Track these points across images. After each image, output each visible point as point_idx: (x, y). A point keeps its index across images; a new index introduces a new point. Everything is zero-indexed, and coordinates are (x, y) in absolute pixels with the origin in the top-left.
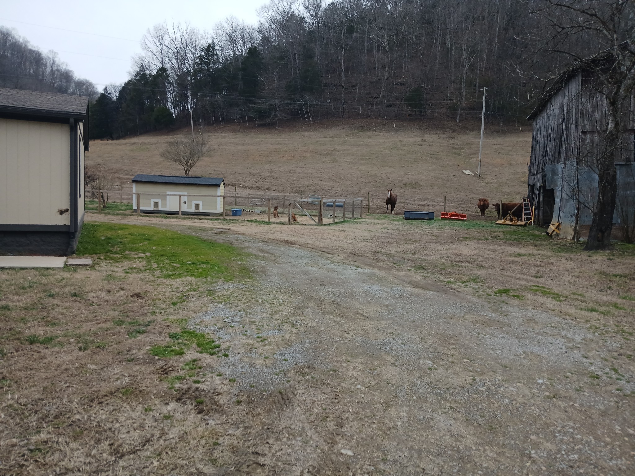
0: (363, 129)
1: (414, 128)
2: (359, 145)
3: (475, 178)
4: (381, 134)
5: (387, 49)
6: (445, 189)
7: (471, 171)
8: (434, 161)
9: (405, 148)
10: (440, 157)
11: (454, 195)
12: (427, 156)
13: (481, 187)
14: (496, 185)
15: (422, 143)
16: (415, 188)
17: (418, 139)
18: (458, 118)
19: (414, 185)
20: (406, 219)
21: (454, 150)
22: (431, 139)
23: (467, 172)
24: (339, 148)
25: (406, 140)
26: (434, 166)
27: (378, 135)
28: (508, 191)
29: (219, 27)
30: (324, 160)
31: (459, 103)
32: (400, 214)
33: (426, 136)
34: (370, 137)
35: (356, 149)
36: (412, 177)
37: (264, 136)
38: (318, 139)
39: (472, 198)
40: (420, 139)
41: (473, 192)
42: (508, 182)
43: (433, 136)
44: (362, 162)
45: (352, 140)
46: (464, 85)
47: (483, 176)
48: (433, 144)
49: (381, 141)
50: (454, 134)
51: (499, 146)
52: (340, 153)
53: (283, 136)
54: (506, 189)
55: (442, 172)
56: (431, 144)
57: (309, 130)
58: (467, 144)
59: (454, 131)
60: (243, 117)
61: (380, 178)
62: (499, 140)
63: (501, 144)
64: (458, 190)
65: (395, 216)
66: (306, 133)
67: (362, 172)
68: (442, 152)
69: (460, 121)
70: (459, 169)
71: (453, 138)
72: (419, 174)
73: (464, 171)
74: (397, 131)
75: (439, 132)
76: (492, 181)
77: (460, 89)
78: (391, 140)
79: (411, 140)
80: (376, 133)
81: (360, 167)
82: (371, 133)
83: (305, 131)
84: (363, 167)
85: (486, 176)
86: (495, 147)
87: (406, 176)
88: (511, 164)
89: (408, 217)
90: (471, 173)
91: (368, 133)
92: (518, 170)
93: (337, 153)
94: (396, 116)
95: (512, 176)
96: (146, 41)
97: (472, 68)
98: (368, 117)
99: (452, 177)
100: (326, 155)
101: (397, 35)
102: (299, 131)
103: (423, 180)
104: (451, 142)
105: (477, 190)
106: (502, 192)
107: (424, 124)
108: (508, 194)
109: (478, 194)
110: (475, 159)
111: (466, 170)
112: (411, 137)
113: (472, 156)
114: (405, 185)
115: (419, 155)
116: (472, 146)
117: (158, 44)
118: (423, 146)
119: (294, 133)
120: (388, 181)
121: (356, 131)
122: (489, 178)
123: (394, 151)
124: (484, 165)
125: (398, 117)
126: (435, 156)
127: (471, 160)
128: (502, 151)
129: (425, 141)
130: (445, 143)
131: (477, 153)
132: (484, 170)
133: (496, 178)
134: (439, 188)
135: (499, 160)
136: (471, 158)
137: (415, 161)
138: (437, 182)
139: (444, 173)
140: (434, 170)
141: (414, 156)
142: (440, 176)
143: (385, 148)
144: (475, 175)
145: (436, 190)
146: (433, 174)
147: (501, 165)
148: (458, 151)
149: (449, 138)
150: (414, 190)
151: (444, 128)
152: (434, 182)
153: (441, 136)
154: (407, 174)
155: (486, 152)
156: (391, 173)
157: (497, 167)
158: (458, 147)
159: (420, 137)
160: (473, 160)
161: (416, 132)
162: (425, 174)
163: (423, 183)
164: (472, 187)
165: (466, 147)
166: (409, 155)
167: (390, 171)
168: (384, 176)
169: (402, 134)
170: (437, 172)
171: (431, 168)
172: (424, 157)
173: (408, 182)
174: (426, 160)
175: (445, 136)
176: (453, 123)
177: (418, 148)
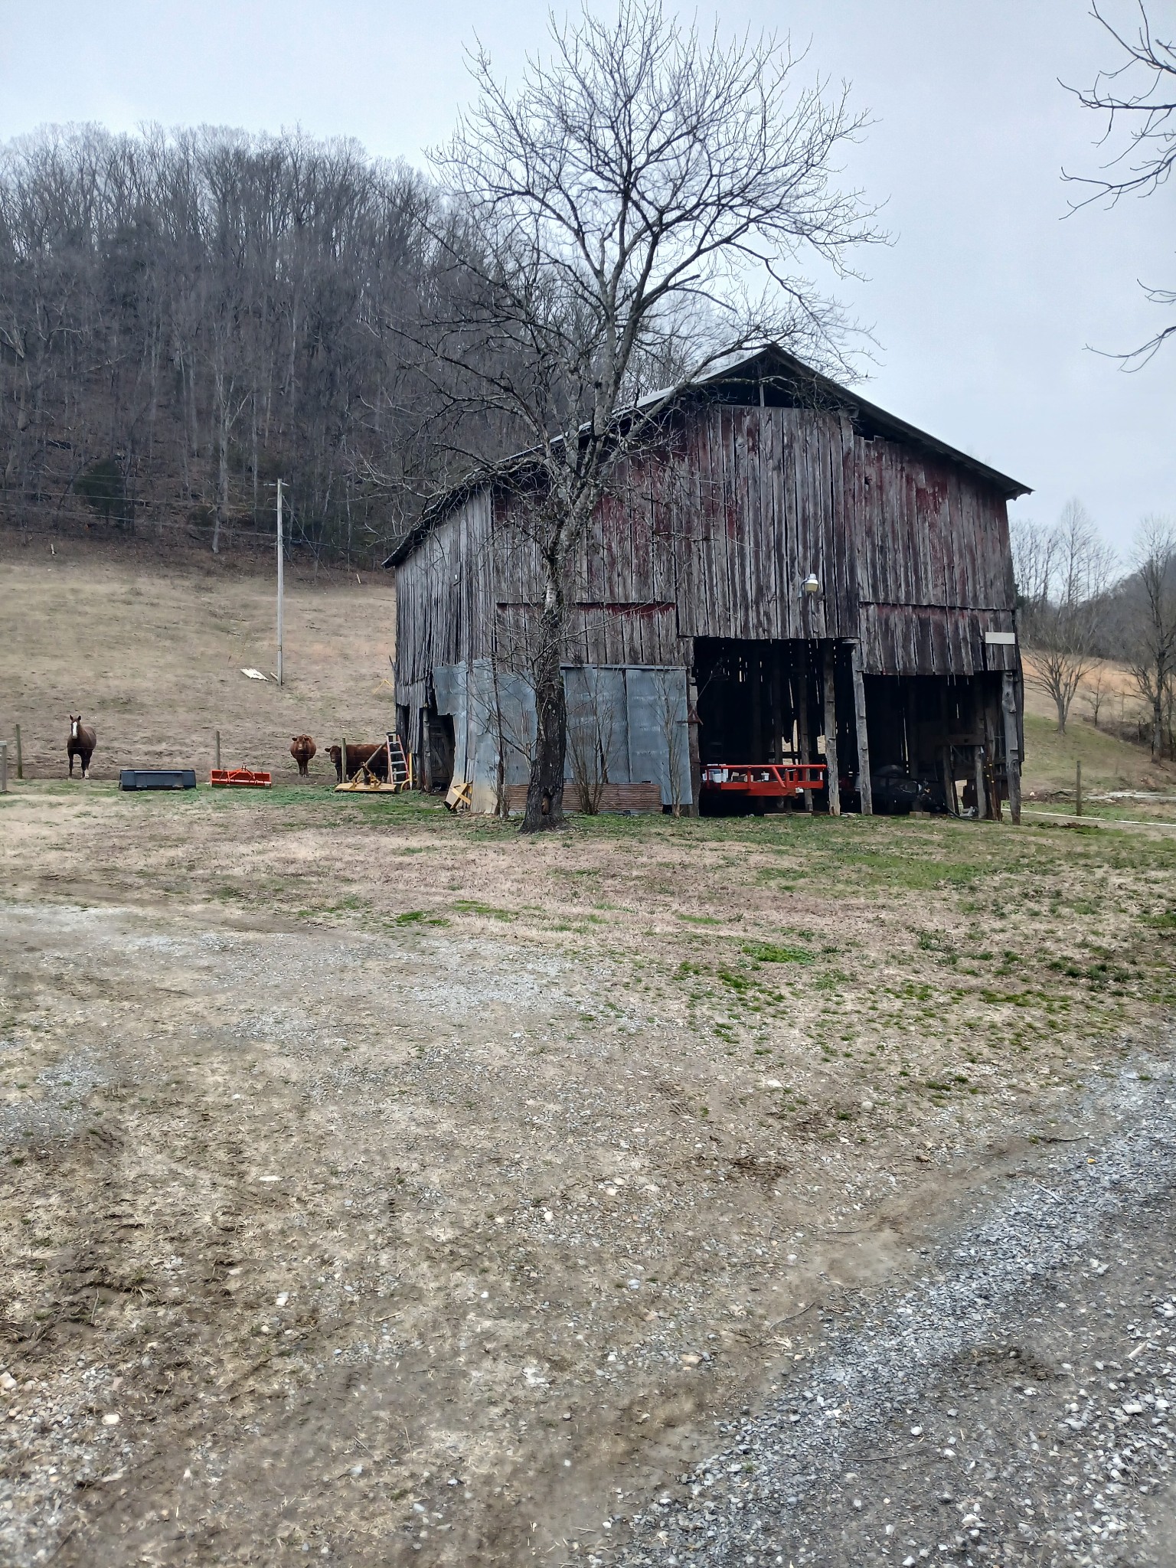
1: (106, 560)
3: (271, 689)
4: (16, 568)
5: (21, 352)
6: (206, 715)
7: (261, 670)
8: (168, 643)
9: (87, 609)
10: (181, 634)
11: (231, 728)
12: (148, 630)
13: (288, 708)
14: (319, 704)
15: (131, 598)
16: (126, 711)
17: (119, 588)
18: (215, 542)
19: (126, 704)
20: (126, 788)
21: (214, 620)
22: (154, 591)
23: (251, 673)
25: (88, 588)
26: (170, 658)
27: (9, 571)
28: (349, 718)
31: (215, 508)
32: (105, 777)
33: (141, 580)
36: (117, 682)
39: (273, 734)
40: (125, 588)
41: (272, 721)
42: (345, 697)
43: (157, 581)
47: (289, 684)
48: (162, 602)
49: (18, 586)
50: (210, 581)
51: (315, 614)
54: (344, 714)
55: (192, 672)
56: (155, 601)
58: (245, 606)
59: (209, 573)
61: (31, 686)
62: (316, 602)
63: (320, 610)
64: (238, 716)
65: (96, 783)
68: (186, 622)
69: (221, 550)
70: (231, 664)
71: (209, 590)
72: (133, 676)
73: (245, 671)
74: (61, 563)
75: (171, 574)
76: (311, 695)
77: (216, 473)
78: (46, 586)
79: (103, 589)
80: (2, 566)
85: (295, 684)
86: (308, 616)
87: (102, 680)
88: (346, 657)
89: (131, 783)
90: (261, 677)
92: (364, 671)
94: (55, 526)
95: (352, 683)
97: (241, 426)
99: (219, 685)
103: (147, 690)
104: (206, 598)
105: (280, 715)
106: (336, 721)
107: (133, 552)
108: (349, 724)
109: (283, 725)
110: (266, 643)
111: (249, 667)
112: (100, 582)
114: (103, 704)
115: (128, 627)
116: (255, 612)
118: (137, 607)
120: (53, 693)
122: (302, 688)
123: (59, 616)
124: (288, 658)
125: (60, 528)
126: (168, 633)
127: (258, 644)
128: (324, 627)
129: (139, 594)
130: (190, 600)
131: (268, 628)
132: (290, 668)
133: (319, 689)
134: (190, 710)
135: (318, 648)
136: (257, 639)
137: (118, 642)
138: (183, 696)
139: (198, 674)
140: (171, 666)
141: (115, 630)
142: (189, 682)
143: (33, 608)
144: (271, 679)
145: (183, 715)
146: (170, 677)
147: (326, 659)
148: (223, 622)
149: (199, 588)
150: (127, 716)
151: (183, 564)
152: (175, 697)
153: (177, 582)
154: (103, 675)
155: (289, 628)
156: (58, 672)
157: (316, 663)
158: (222, 612)
159: (124, 582)
160: (263, 645)
161: (110, 570)
162: (150, 675)
163: (148, 700)
164: (268, 709)
165: (242, 613)
166: (101, 628)
167: (54, 668)
168: (39, 681)
169: (77, 572)
170: (180, 671)
171: (162, 662)
172: (141, 634)
173: (108, 697)
174: (147, 641)
175: (187, 583)
176: (204, 554)
177: (122, 611)
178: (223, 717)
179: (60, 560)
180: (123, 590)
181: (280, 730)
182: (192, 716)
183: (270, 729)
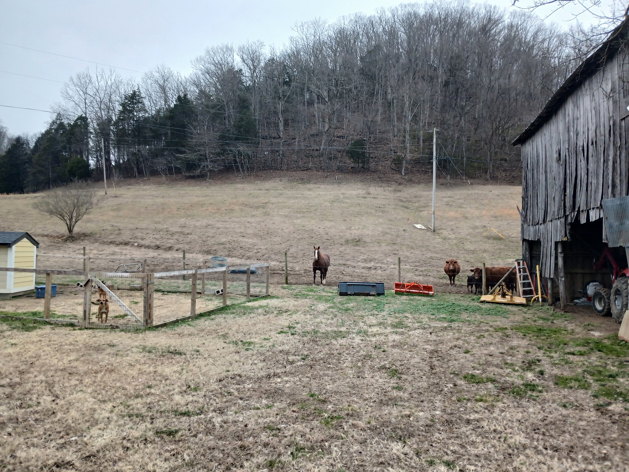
0: (302, 181)
1: (357, 181)
2: (297, 198)
3: (429, 234)
4: (322, 186)
5: (327, 99)
6: (395, 247)
7: (423, 224)
8: (380, 214)
9: (347, 201)
10: (386, 210)
11: (408, 254)
12: (372, 209)
13: (438, 243)
14: (455, 241)
15: (366, 195)
16: (357, 245)
17: (362, 192)
18: (403, 170)
19: (357, 242)
20: (341, 294)
21: (402, 203)
22: (376, 192)
23: (419, 226)
24: (274, 200)
25: (349, 192)
26: (380, 220)
27: (319, 188)
28: (472, 248)
29: (148, 76)
30: (254, 213)
31: (403, 156)
33: (371, 188)
34: (310, 190)
35: (292, 201)
36: (355, 232)
37: (191, 188)
38: (252, 192)
39: (431, 258)
40: (364, 192)
41: (429, 250)
42: (468, 237)
43: (377, 188)
44: (299, 215)
45: (290, 192)
46: (407, 137)
47: (438, 231)
48: (379, 197)
49: (321, 193)
50: (400, 187)
51: (449, 199)
52: (274, 205)
53: (213, 188)
54: (469, 246)
55: (390, 226)
56: (376, 196)
57: (242, 183)
58: (416, 197)
59: (400, 184)
60: (170, 169)
61: (317, 233)
62: (449, 193)
63: (451, 197)
64: (412, 248)
66: (240, 186)
67: (296, 226)
68: (389, 205)
69: (406, 174)
70: (409, 222)
71: (400, 191)
72: (363, 228)
73: (415, 225)
74: (339, 183)
75: (384, 185)
76: (450, 236)
77: (404, 141)
78: (332, 193)
79: (354, 193)
80: (317, 186)
81: (295, 221)
82: (311, 186)
83: (239, 183)
84: (298, 221)
85: (441, 231)
86: (445, 200)
87: (349, 231)
88: (466, 218)
89: (344, 291)
90: (423, 228)
91: (308, 186)
92: (477, 224)
93: (270, 205)
94: (338, 169)
95: (471, 230)
96: (68, 89)
97: (415, 118)
98: (308, 169)
99: (402, 232)
100: (258, 208)
101: (336, 85)
102: (232, 183)
103: (368, 235)
104: (398, 194)
105: (434, 247)
106: (465, 250)
107: (368, 177)
108: (473, 252)
109: (436, 253)
110: (426, 212)
111: (417, 223)
112: (354, 190)
113: (422, 209)
114: (347, 242)
115: (363, 208)
116: (421, 199)
117: (81, 93)
118: (368, 199)
119: (226, 185)
120: (326, 237)
121: (295, 183)
122: (445, 233)
123: (335, 204)
124: (437, 219)
125: (341, 170)
126: (381, 209)
127: (422, 213)
128: (454, 204)
129: (369, 194)
130: (391, 195)
131: (427, 206)
132: (438, 223)
133: (454, 233)
134: (388, 245)
135: (452, 214)
136: (421, 211)
137: (359, 214)
138: (385, 238)
139: (393, 227)
140: (381, 224)
141: (357, 209)
142: (388, 231)
143: (325, 201)
144: (428, 229)
145: (385, 248)
146: (380, 229)
147: (456, 218)
148: (406, 204)
149: (396, 191)
150: (357, 248)
151: (389, 181)
152: (381, 238)
153: (386, 188)
154: (350, 228)
155: (437, 205)
156: (330, 228)
157: (451, 221)
158: (405, 200)
159: (364, 189)
160: (424, 214)
161: (359, 185)
162: (371, 228)
163: (368, 240)
164: (428, 244)
165: (414, 200)
166: (352, 208)
167: (329, 226)
168: (321, 231)
169: (345, 186)
170: (384, 226)
171: (377, 222)
172: (369, 210)
173: (350, 239)
174: (371, 213)
175: (390, 189)
176: (398, 176)
177: (362, 201)
178: (404, 248)
179: (339, 182)
180: (363, 192)
181: (435, 255)
182: (389, 248)
183: (429, 255)
